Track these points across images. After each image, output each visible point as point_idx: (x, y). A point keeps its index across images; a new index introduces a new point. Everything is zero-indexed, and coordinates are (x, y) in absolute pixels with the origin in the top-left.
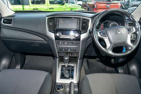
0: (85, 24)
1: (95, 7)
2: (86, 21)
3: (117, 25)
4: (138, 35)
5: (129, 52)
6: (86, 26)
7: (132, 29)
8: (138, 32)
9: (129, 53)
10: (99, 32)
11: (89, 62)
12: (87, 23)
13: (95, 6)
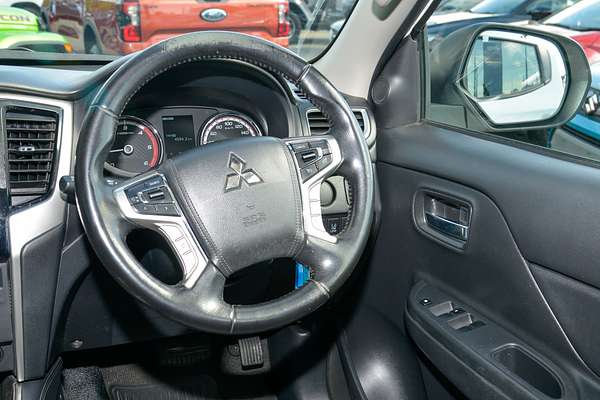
0: (36, 144)
1: (130, 21)
2: (40, 123)
3: (245, 129)
4: (361, 180)
5: (322, 289)
6: (45, 154)
7: (320, 151)
8: (356, 164)
9: (323, 297)
10: (126, 191)
11: (108, 384)
12: (44, 134)
13: (134, 16)
